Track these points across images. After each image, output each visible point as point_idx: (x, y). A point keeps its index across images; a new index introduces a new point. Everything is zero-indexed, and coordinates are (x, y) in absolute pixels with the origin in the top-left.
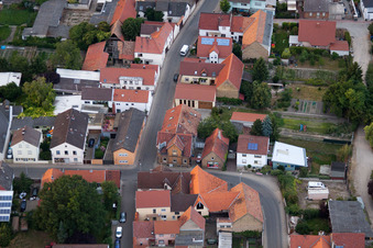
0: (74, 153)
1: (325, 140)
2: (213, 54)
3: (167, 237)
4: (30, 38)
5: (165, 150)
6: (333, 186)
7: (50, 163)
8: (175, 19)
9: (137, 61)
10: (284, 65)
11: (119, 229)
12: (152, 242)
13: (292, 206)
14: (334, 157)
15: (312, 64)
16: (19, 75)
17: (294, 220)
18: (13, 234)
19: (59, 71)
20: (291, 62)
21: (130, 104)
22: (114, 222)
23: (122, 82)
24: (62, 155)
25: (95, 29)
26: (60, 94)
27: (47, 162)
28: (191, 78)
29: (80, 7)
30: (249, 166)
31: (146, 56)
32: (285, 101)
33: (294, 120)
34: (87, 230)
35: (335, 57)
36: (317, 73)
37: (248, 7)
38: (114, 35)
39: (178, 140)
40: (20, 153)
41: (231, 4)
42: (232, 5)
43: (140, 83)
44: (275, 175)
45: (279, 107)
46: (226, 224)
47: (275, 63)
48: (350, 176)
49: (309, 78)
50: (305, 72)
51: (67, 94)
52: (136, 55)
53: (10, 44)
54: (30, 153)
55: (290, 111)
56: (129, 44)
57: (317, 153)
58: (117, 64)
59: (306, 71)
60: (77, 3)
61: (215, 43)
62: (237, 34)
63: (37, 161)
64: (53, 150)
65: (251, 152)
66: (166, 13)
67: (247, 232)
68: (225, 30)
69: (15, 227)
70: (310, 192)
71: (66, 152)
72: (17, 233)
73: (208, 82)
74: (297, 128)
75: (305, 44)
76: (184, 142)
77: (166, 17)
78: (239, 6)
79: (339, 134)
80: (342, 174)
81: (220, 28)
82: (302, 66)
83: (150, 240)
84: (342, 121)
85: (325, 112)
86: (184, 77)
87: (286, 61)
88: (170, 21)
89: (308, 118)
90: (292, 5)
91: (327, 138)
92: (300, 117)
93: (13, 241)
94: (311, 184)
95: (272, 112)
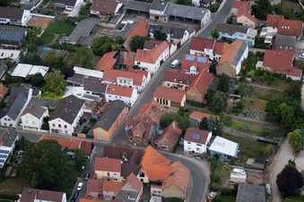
0: (65, 126)
1: (259, 140)
2: (193, 68)
3: (111, 194)
4: (65, 44)
5: (130, 132)
6: (253, 174)
7: (49, 133)
8: (176, 40)
9: (136, 67)
10: (247, 82)
11: (81, 184)
12: (100, 196)
13: (214, 184)
14: (261, 154)
15: (269, 84)
16: (47, 68)
17: (213, 194)
18: (4, 178)
19: (75, 68)
20: (253, 81)
21: (118, 97)
22: (79, 179)
23: (118, 81)
24: (57, 127)
25: (112, 41)
26: (71, 84)
27: (46, 131)
28: (171, 84)
29: (110, 25)
30: (193, 152)
31: (143, 65)
32: (238, 109)
33: (240, 123)
34: (53, 180)
35: (289, 80)
36: (271, 91)
37: (233, 37)
38: (123, 47)
39: (141, 125)
40: (27, 122)
41: (220, 33)
42: (221, 35)
43: (132, 83)
44: (210, 160)
45: (233, 112)
46: (157, 190)
47: (241, 80)
48: (269, 168)
49: (263, 94)
50: (262, 90)
51: (76, 85)
52: (136, 63)
53: (50, 47)
54: (34, 123)
55: (240, 116)
56: (132, 54)
57: (249, 149)
58: (122, 69)
59: (263, 88)
60: (108, 22)
61: (196, 60)
62: (217, 56)
63: (39, 130)
64: (51, 123)
65: (194, 141)
66: (169, 35)
67: (173, 198)
68: (209, 52)
69: (7, 174)
70: (232, 176)
71: (60, 126)
72: (8, 178)
73: (184, 88)
74: (240, 129)
75: (269, 69)
76: (146, 127)
77: (168, 38)
78: (227, 36)
79: (272, 137)
80: (262, 166)
81: (205, 50)
82: (261, 84)
83: (99, 195)
84: (278, 128)
85: (266, 120)
86: (166, 82)
87: (250, 79)
88: (172, 41)
89: (251, 123)
90: (269, 39)
91: (262, 139)
92: (246, 122)
93: (3, 183)
94: (235, 170)
95: (226, 115)
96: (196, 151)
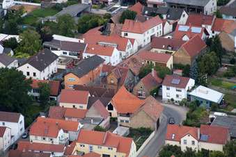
0: (34, 74)
2: (185, 37)
5: (104, 79)
11: (43, 117)
19: (54, 36)
26: (48, 48)
28: (160, 51)
29: (101, 11)
30: (172, 100)
39: (116, 71)
44: (189, 106)
45: (225, 76)
46: (125, 118)
51: (53, 49)
52: (123, 34)
56: (119, 25)
60: (100, 8)
61: (190, 30)
62: (216, 33)
66: (165, 16)
71: (29, 74)
74: (229, 88)
76: (121, 73)
86: (155, 50)
95: (217, 78)
96: (175, 99)
